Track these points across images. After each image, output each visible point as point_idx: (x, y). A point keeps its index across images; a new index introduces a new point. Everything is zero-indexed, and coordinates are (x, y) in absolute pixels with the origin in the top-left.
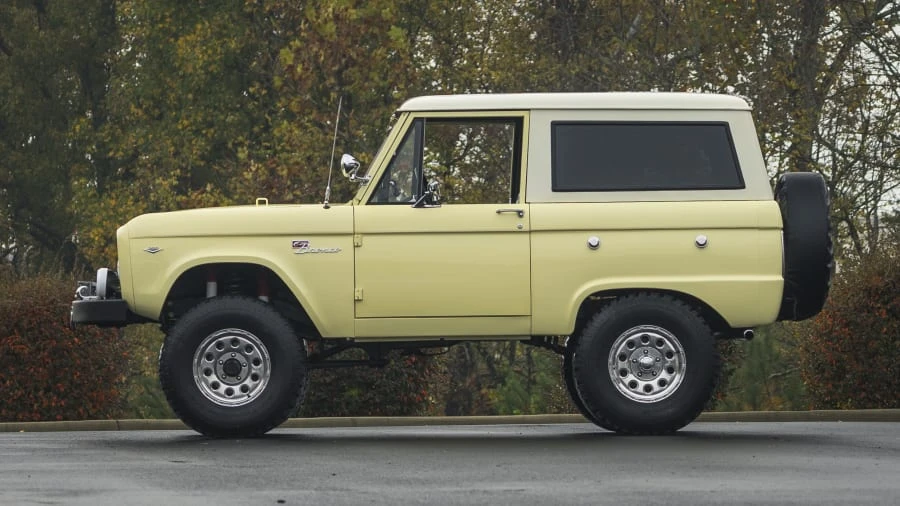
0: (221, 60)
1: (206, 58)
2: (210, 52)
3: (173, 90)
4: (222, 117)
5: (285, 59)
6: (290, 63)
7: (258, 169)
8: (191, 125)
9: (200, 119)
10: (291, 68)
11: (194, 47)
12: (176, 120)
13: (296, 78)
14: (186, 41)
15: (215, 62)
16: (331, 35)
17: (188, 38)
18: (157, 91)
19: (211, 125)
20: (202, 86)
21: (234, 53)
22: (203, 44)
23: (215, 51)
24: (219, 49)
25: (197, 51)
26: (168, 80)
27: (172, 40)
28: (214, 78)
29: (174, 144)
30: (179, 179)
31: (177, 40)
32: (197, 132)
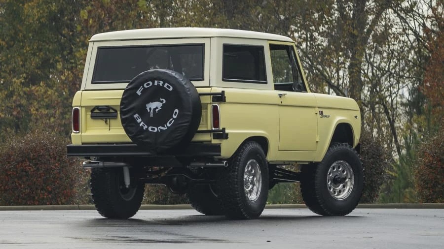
0: (47, 16)
1: (39, 15)
2: (41, 11)
3: (21, 31)
4: (47, 46)
5: (83, 16)
6: (86, 18)
7: (68, 74)
8: (31, 50)
9: (35, 47)
10: (87, 21)
11: (33, 9)
12: (22, 47)
13: (89, 25)
14: (29, 6)
15: (43, 17)
16: (108, 4)
17: (30, 4)
18: (12, 32)
19: (40, 50)
20: (37, 29)
21: (55, 12)
22: (37, 7)
23: (44, 11)
24: (46, 10)
25: (35, 11)
26: (18, 26)
27: (21, 5)
28: (43, 25)
29: (22, 60)
30: (25, 79)
31: (23, 5)
32: (34, 54)
